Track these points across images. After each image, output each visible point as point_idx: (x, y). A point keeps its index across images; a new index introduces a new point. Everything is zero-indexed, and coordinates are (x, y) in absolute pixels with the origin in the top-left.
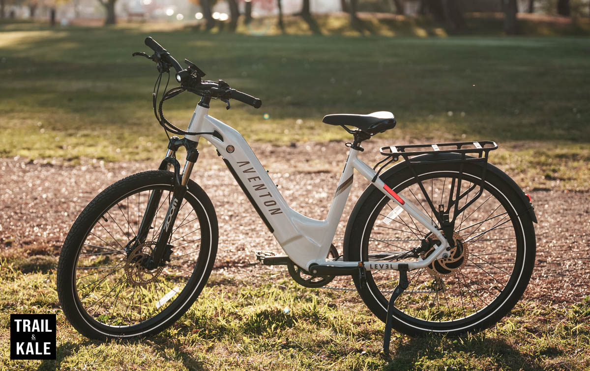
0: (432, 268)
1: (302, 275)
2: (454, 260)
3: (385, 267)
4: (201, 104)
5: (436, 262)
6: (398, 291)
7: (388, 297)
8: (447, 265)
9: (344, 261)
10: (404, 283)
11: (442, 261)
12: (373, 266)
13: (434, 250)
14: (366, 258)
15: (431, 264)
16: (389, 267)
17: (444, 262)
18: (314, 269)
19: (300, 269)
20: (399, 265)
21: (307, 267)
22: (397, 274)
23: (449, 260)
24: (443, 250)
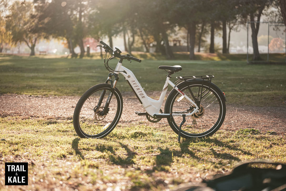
0: (193, 116)
1: (151, 118)
2: (200, 113)
3: (178, 115)
4: (120, 62)
5: (194, 114)
6: (182, 123)
7: (179, 126)
8: (198, 115)
9: (165, 113)
10: (184, 121)
11: (196, 114)
12: (174, 115)
13: (194, 110)
14: (172, 113)
15: (193, 115)
16: (179, 115)
17: (197, 114)
18: (155, 116)
19: (150, 116)
20: (183, 115)
21: (153, 116)
22: (182, 117)
23: (199, 113)
24: (197, 110)
